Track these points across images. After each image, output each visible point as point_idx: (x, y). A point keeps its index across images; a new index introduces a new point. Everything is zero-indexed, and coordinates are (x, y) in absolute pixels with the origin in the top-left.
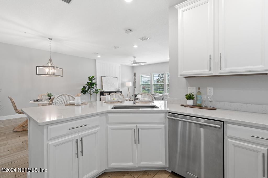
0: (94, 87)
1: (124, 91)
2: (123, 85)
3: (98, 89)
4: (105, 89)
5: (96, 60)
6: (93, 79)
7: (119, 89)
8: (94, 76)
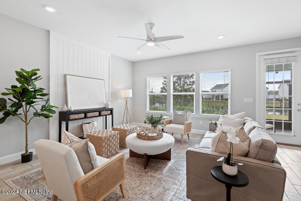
0: (34, 100)
1: (118, 107)
2: (114, 95)
3: (53, 107)
4: (73, 106)
5: (49, 31)
6: (33, 78)
7: (108, 105)
8: (38, 70)
